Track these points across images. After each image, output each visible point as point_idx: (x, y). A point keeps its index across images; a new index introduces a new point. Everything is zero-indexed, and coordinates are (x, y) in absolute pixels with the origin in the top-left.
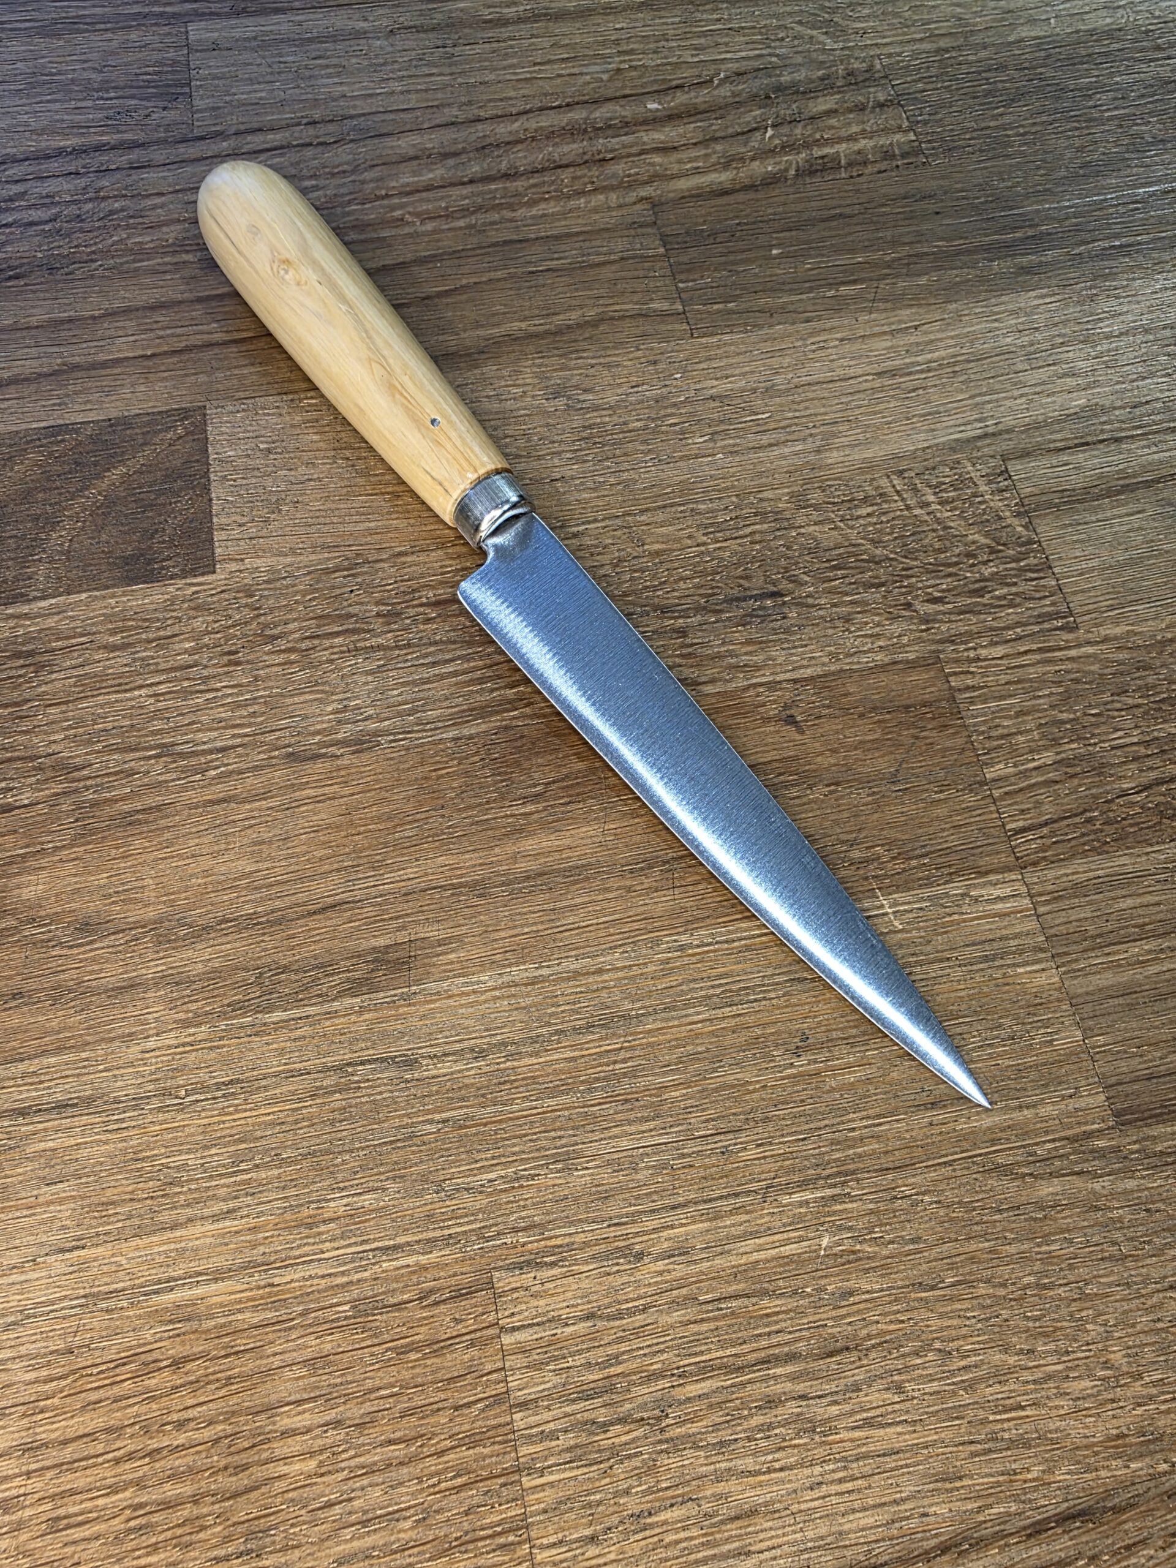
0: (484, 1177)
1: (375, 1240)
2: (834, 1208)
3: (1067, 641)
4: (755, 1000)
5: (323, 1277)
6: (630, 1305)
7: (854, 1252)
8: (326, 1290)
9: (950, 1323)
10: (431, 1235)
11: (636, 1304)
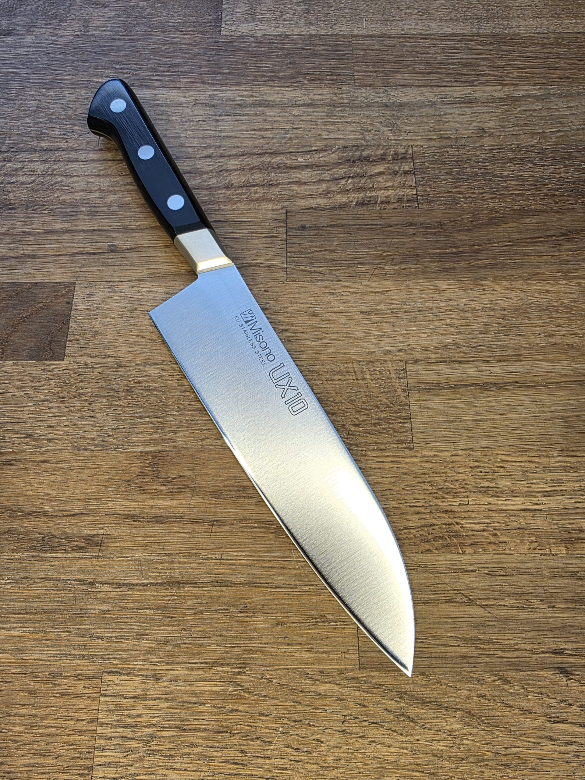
0: (109, 635)
1: (63, 651)
2: (238, 677)
3: (407, 455)
4: (231, 586)
5: (41, 660)
6: (151, 696)
7: (240, 695)
8: (41, 665)
9: (269, 731)
10: (84, 653)
11: (153, 696)
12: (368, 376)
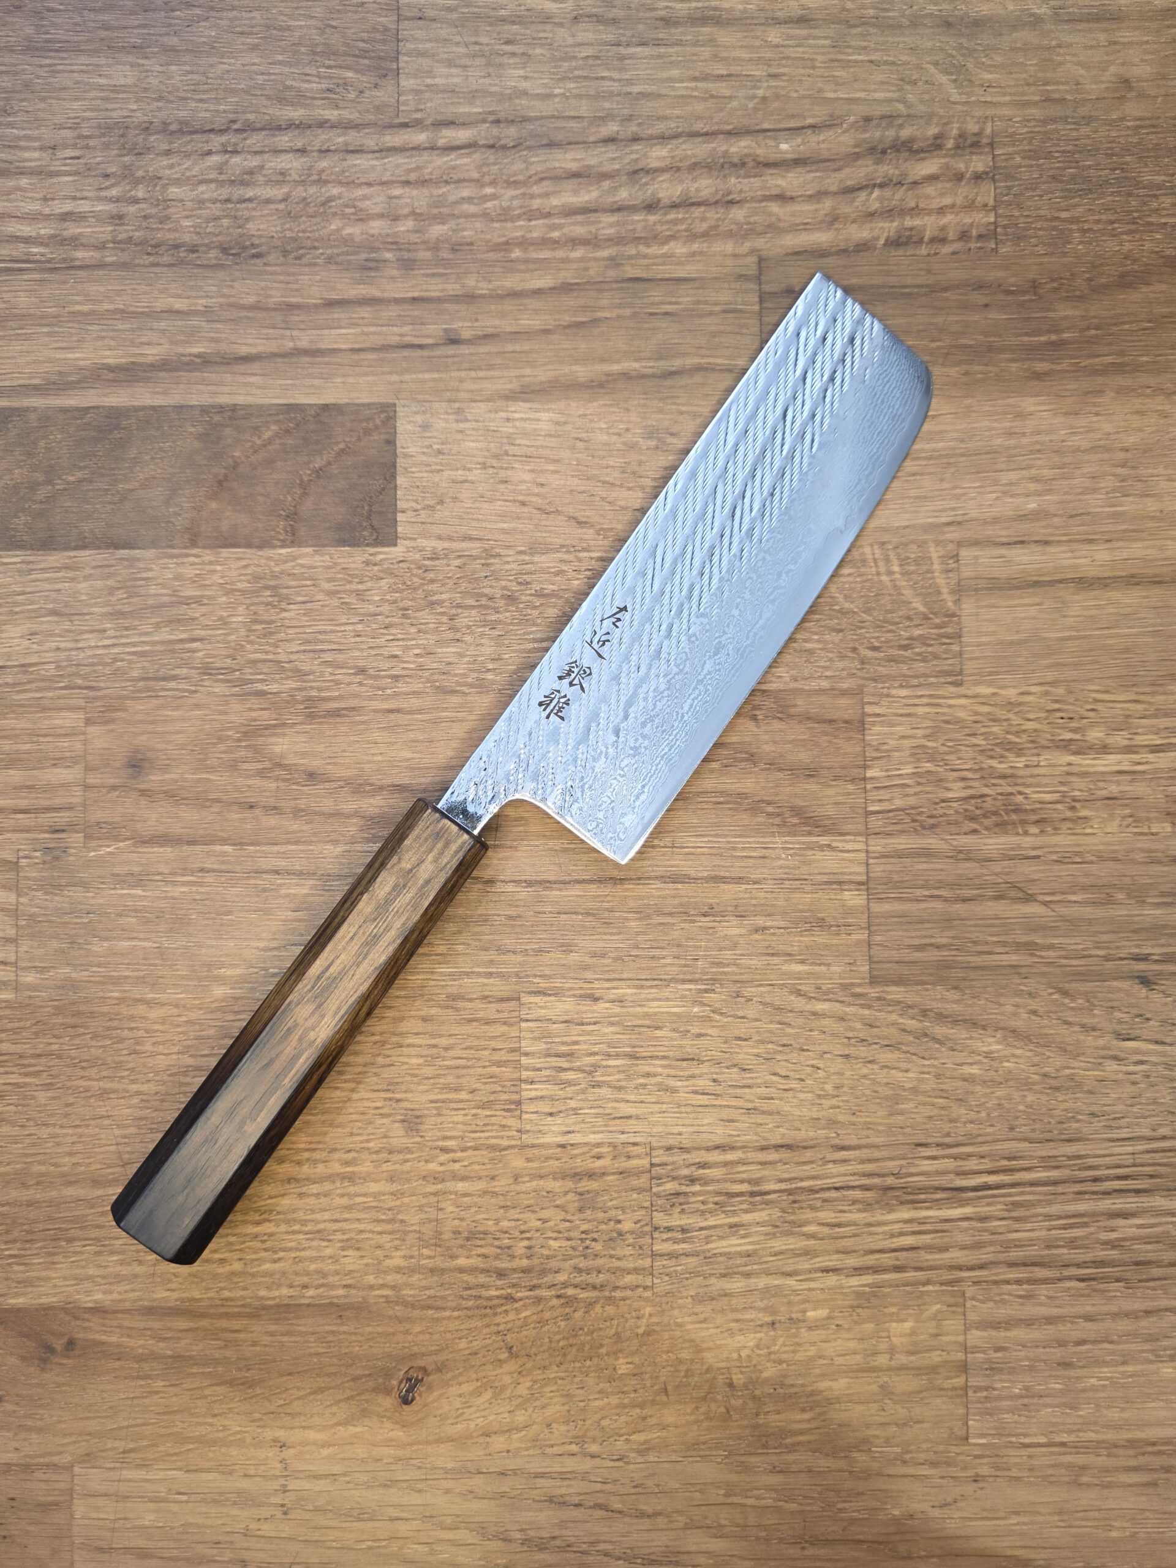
0: (524, 947)
2: (704, 995)
3: (951, 693)
4: (689, 883)
6: (588, 1020)
7: (709, 1017)
9: (749, 1057)
11: (592, 1020)
12: (896, 569)
